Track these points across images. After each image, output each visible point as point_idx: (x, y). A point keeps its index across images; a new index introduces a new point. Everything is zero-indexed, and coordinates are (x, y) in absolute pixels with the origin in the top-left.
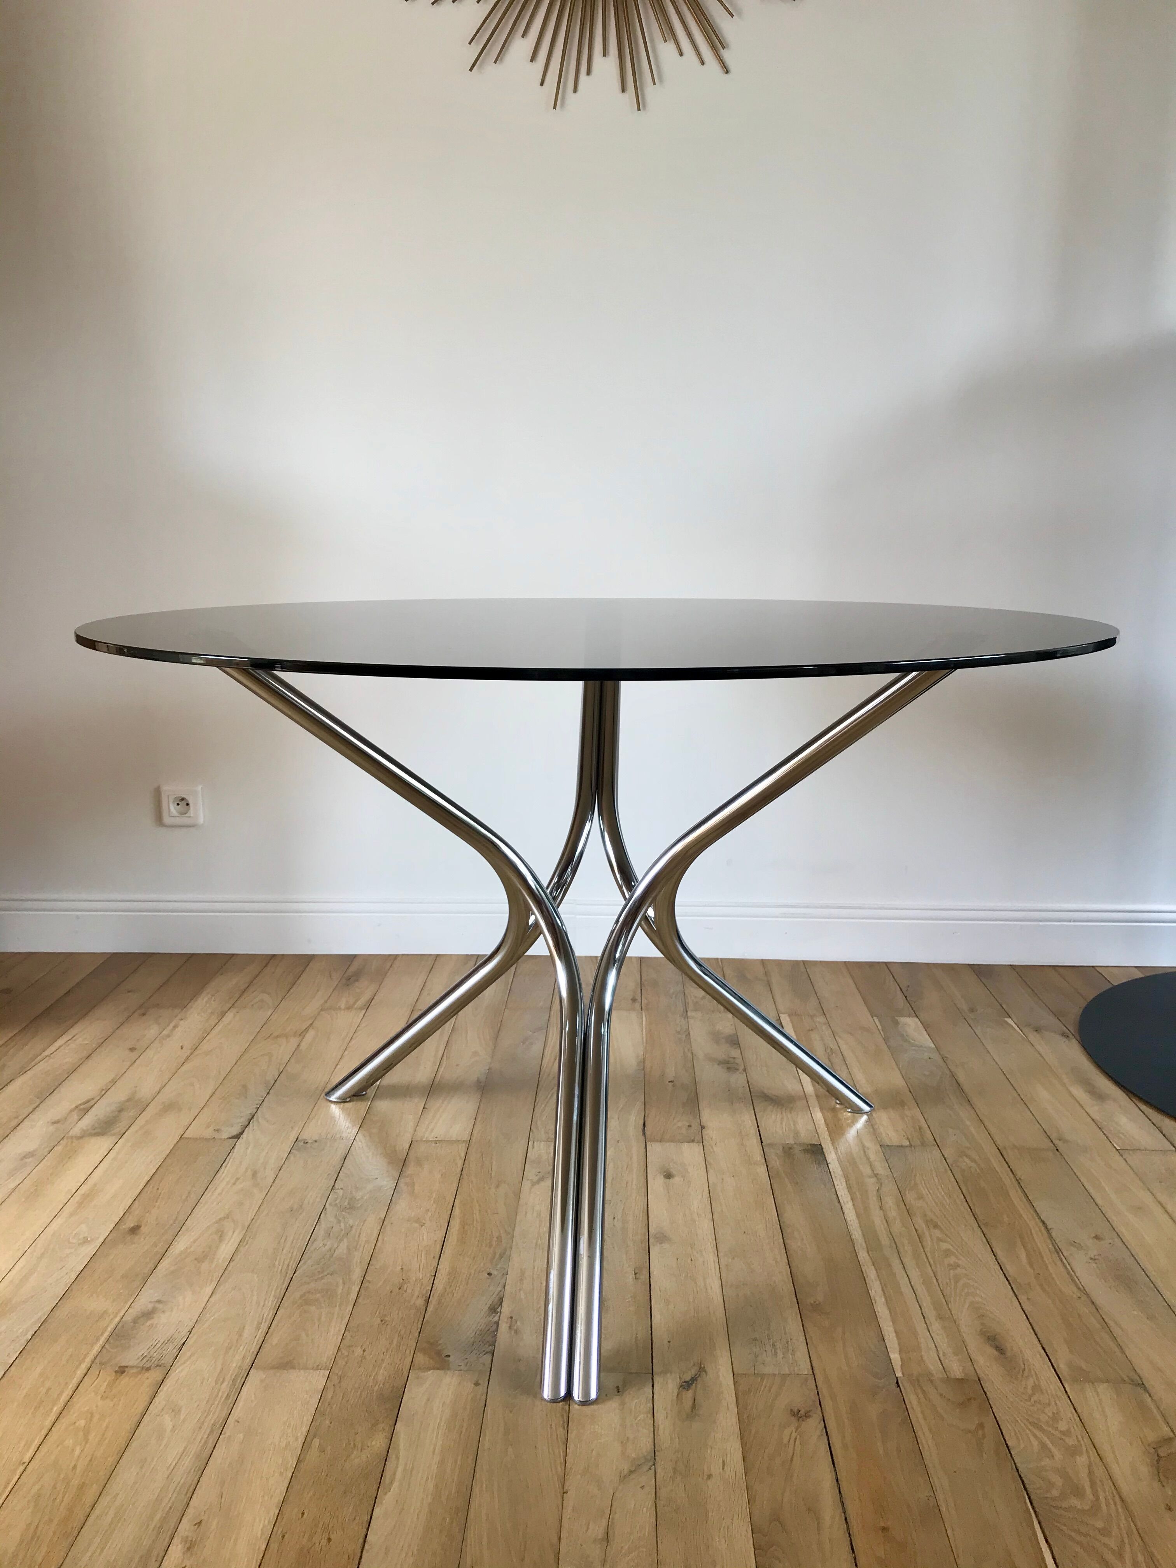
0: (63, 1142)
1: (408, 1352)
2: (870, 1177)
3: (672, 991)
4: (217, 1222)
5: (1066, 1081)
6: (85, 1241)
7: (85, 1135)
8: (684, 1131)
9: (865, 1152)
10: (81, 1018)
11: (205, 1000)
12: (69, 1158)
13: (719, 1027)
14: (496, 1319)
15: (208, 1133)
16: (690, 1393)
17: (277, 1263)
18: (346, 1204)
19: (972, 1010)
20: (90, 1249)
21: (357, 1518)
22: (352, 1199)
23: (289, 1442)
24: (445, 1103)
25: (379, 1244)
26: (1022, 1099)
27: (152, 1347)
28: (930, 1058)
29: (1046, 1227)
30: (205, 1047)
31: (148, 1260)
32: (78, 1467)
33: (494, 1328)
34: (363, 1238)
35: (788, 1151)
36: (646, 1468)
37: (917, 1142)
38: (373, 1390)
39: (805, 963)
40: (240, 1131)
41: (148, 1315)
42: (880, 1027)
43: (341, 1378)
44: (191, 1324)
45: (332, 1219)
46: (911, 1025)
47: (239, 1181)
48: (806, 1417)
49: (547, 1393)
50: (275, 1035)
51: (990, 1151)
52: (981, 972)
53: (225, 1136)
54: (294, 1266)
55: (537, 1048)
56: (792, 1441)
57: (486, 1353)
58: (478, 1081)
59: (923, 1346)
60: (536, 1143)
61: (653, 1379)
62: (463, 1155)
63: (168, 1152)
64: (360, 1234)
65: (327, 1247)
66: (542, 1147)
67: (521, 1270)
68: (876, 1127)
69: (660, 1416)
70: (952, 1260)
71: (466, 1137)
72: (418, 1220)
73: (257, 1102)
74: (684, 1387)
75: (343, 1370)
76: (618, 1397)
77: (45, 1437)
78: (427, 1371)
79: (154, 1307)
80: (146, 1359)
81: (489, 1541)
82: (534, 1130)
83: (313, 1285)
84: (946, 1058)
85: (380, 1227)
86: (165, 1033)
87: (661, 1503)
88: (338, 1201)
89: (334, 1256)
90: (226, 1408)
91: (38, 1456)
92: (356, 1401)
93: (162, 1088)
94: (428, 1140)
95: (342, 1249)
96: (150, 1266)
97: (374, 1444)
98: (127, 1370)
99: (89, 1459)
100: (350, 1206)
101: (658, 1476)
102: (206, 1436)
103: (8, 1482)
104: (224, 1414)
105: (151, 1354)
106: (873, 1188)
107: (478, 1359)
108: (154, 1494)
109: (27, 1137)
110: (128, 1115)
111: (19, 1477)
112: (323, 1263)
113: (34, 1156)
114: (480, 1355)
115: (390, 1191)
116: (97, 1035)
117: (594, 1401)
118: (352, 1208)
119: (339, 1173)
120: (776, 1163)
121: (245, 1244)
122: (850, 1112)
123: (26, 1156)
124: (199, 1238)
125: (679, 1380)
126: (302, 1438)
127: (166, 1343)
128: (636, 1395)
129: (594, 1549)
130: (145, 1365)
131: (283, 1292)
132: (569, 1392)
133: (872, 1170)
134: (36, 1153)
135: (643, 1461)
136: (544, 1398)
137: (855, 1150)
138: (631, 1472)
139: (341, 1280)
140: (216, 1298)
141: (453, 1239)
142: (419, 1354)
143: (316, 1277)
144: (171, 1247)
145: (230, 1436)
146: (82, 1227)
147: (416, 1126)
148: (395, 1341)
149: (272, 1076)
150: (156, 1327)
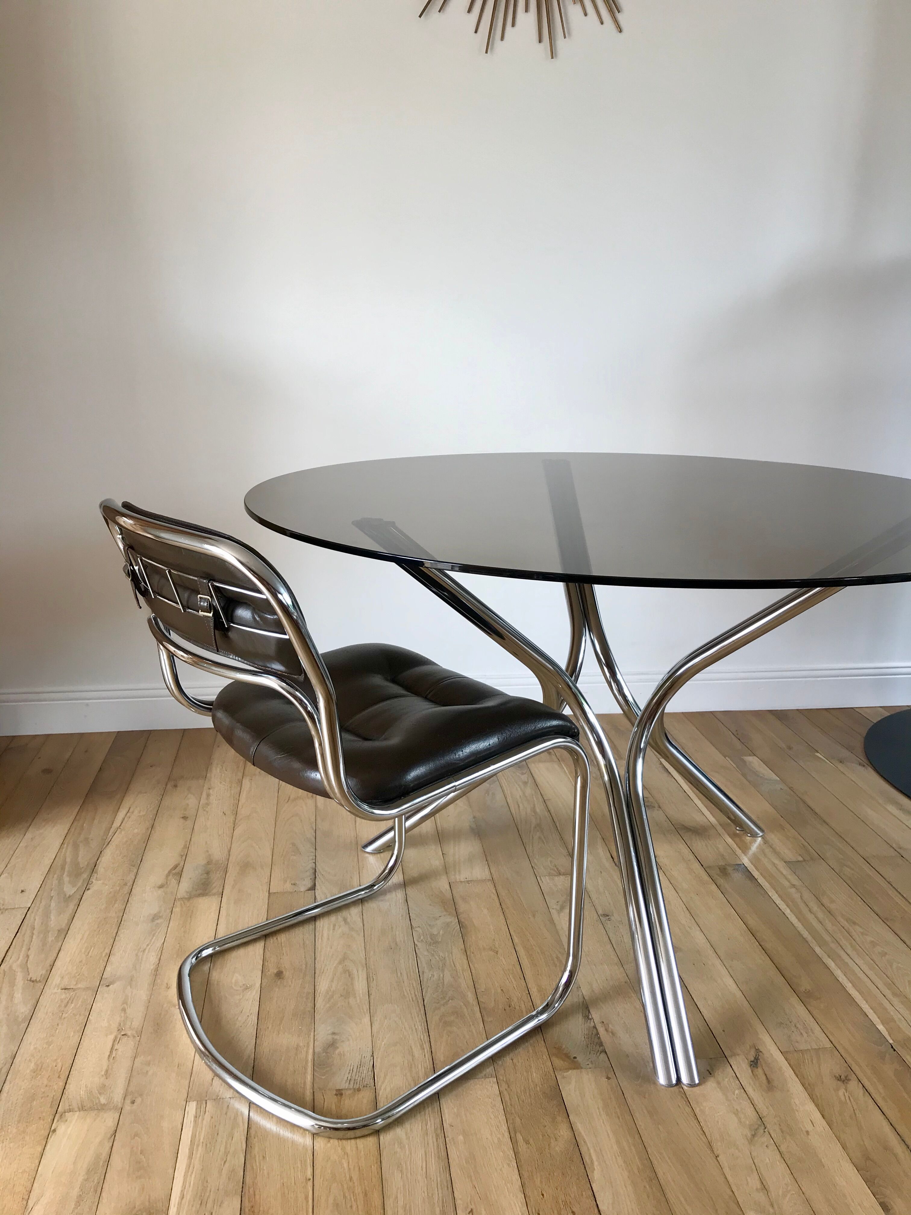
0: (178, 903)
1: (544, 1057)
2: (791, 887)
4: (340, 963)
5: (881, 802)
6: (247, 988)
7: (191, 897)
9: (776, 867)
10: (125, 793)
11: (218, 771)
12: (191, 917)
14: (592, 1024)
15: (288, 887)
16: (759, 1069)
17: (406, 994)
18: (429, 939)
19: (790, 748)
20: (254, 994)
21: (584, 1193)
22: (432, 936)
23: (499, 1138)
24: (457, 848)
25: (473, 972)
26: (859, 818)
27: (351, 1071)
30: (243, 811)
31: (305, 1000)
32: (353, 1176)
33: (595, 1032)
34: (458, 967)
35: (722, 869)
36: (762, 1131)
37: (807, 857)
38: (537, 1091)
40: (312, 884)
41: (332, 1045)
42: (735, 766)
43: (507, 1083)
44: (370, 1049)
45: (426, 953)
46: (754, 761)
47: (337, 927)
48: (848, 1080)
49: (662, 1080)
50: (292, 797)
51: (859, 861)
52: (780, 715)
53: (303, 889)
54: (420, 994)
56: (848, 1101)
57: (601, 1052)
58: (471, 828)
59: (895, 1017)
60: (542, 877)
61: (729, 1062)
62: (494, 891)
63: (266, 906)
64: (453, 962)
65: (436, 977)
66: (549, 881)
67: (588, 982)
68: (773, 847)
69: (749, 1090)
71: (489, 877)
72: (491, 949)
73: (311, 858)
74: (754, 1067)
75: (506, 1076)
76: (712, 1079)
77: (313, 1155)
78: (567, 1072)
79: (333, 1038)
80: (352, 1083)
81: (686, 1200)
82: (535, 867)
83: (443, 1009)
84: (792, 787)
85: (466, 957)
86: (203, 801)
87: (787, 1157)
88: (422, 937)
89: (445, 984)
90: (436, 1116)
91: (317, 1172)
92: (529, 1101)
93: (229, 851)
94: (461, 882)
95: (448, 978)
96: (310, 1005)
97: (562, 1134)
98: (343, 1092)
99: (357, 1169)
100: (433, 942)
101: (773, 1136)
102: (435, 1140)
103: (306, 1198)
104: (438, 1121)
105: (354, 1077)
106: (797, 896)
107: (598, 1058)
108: (424, 1192)
109: (145, 901)
110: (216, 877)
111: (313, 1192)
112: (440, 990)
113: (161, 917)
114: (598, 1054)
115: (457, 926)
116: (149, 807)
117: (698, 1084)
118: (436, 942)
119: (409, 913)
120: (721, 881)
121: (372, 980)
122: (749, 836)
123: (155, 918)
124: (333, 978)
125: (746, 1060)
126: (507, 1135)
127: (360, 1067)
128: (724, 1075)
129: (761, 1197)
130: (355, 1087)
131: (424, 1017)
132: (679, 1079)
133: (789, 882)
134: (161, 915)
135: (757, 1126)
136: (663, 1085)
137: (769, 867)
138: (753, 1136)
139: (463, 1004)
140: (376, 1026)
141: (525, 962)
142: (554, 1059)
143: (442, 1002)
144: (317, 987)
145: (453, 1138)
146: (237, 975)
147: (446, 870)
148: (530, 1049)
149: (310, 834)
150: (344, 1055)
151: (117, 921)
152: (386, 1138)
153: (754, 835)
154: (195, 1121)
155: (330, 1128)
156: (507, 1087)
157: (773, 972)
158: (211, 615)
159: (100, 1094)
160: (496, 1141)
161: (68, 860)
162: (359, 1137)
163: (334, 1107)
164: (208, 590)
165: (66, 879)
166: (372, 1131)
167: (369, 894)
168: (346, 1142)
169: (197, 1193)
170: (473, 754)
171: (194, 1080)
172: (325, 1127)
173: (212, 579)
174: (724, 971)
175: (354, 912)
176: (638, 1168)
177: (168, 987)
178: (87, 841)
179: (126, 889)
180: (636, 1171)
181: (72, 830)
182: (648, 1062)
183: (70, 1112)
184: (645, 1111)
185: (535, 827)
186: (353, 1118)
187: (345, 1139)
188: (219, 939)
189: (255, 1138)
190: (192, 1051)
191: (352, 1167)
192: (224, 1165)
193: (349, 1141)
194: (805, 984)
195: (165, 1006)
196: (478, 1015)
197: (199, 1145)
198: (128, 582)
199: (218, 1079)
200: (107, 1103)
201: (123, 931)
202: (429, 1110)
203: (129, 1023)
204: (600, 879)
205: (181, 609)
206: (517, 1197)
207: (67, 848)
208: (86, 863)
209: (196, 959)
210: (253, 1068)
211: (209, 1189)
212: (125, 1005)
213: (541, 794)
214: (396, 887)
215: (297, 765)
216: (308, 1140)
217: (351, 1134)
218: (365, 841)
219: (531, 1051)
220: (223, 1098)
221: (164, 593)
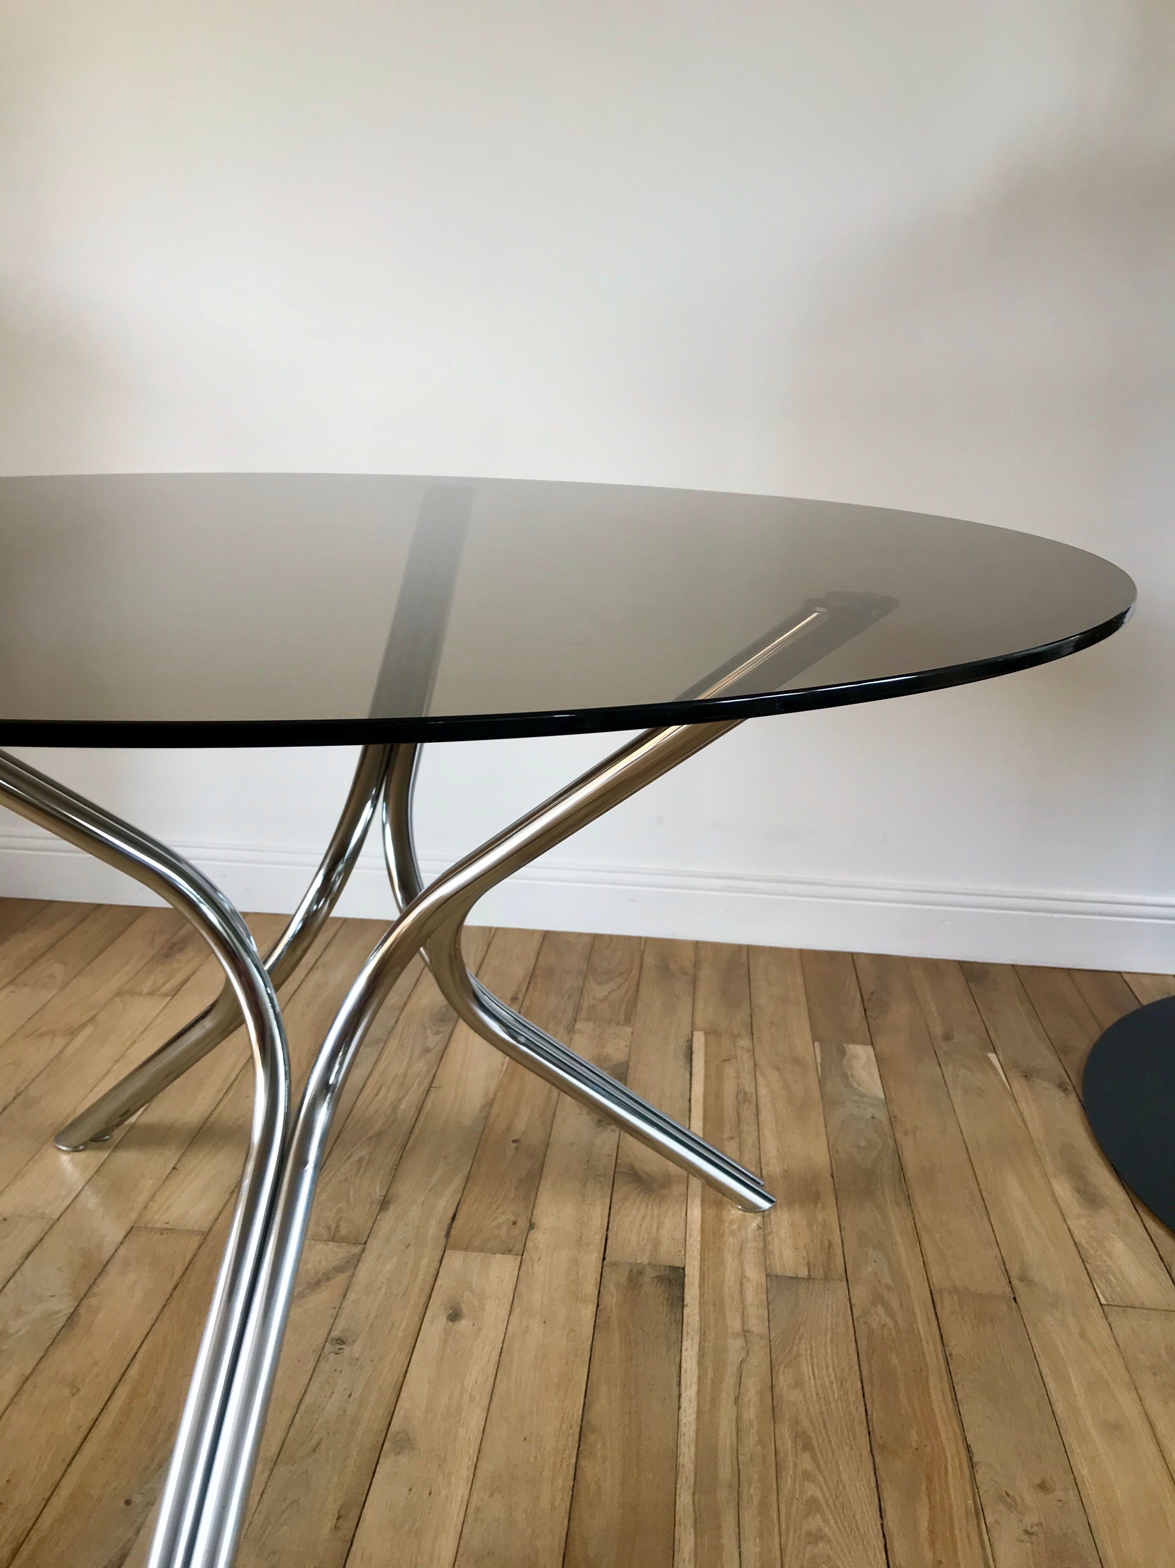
2: (738, 1336)
3: (568, 986)
5: (1050, 1168)
8: (504, 1232)
9: (741, 1285)
13: (609, 1050)
19: (947, 1037)
24: (207, 1160)
26: (983, 1200)
28: (873, 1117)
29: (971, 1459)
35: (635, 1275)
37: (819, 1272)
39: (750, 949)
42: (819, 1060)
46: (861, 1056)
51: (919, 1295)
52: (972, 974)
62: (188, 1258)
68: (769, 1238)
70: (814, 1523)
71: (204, 1227)
72: (72, 1383)
84: (895, 1117)
94: (153, 1229)
106: (734, 1359)
115: (59, 1323)
120: (612, 1299)
122: (739, 1209)
133: (744, 1322)
137: (730, 1283)
147: (151, 1199)
204: (395, 1259)
213: (435, 1075)
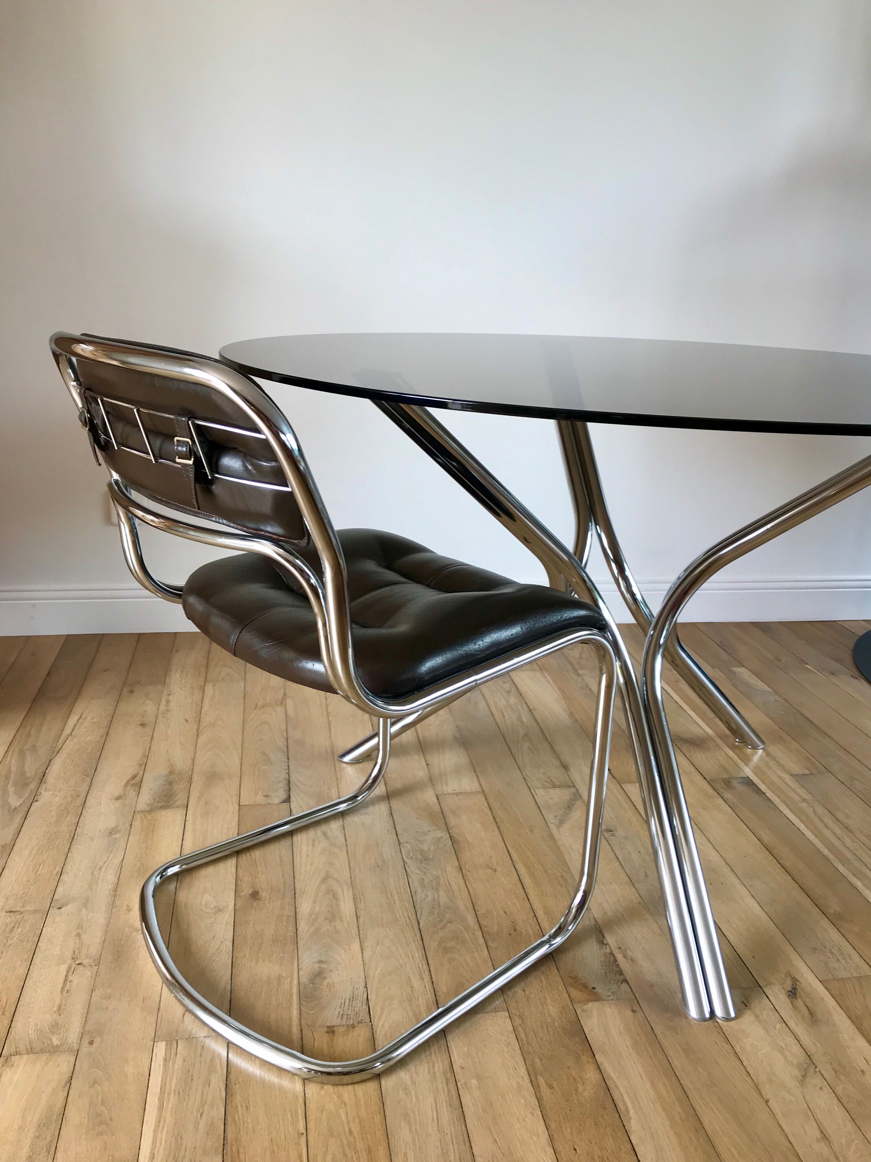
0: (138, 817)
1: (560, 987)
2: (802, 801)
4: (322, 882)
6: (219, 910)
7: (152, 809)
9: (783, 781)
10: (77, 698)
11: (178, 675)
12: (152, 832)
14: (608, 951)
15: (260, 799)
16: (799, 1000)
17: (398, 916)
18: (419, 856)
19: (778, 660)
20: (227, 917)
21: (622, 1147)
22: (422, 851)
23: (519, 1083)
24: (441, 758)
25: (471, 892)
27: (343, 1004)
28: (776, 700)
30: (207, 719)
31: (285, 923)
32: (353, 1129)
33: (612, 959)
34: (455, 888)
35: (728, 784)
36: (812, 1071)
37: (814, 771)
38: (556, 1026)
40: (286, 796)
41: (319, 975)
42: (725, 677)
43: (520, 1017)
44: (362, 980)
45: (417, 871)
46: (743, 673)
47: (316, 843)
49: (693, 1012)
50: (260, 704)
52: (764, 628)
53: (277, 801)
54: (414, 916)
55: (482, 705)
57: (622, 981)
58: (455, 738)
60: (536, 789)
61: (764, 992)
62: (486, 804)
63: (237, 819)
64: (448, 881)
65: (430, 897)
66: (543, 794)
67: (601, 907)
68: (777, 759)
69: (792, 1024)
71: (478, 789)
72: (488, 867)
73: (284, 767)
74: (792, 997)
75: (519, 1010)
76: (748, 1012)
77: (305, 1104)
78: (587, 1004)
79: (320, 967)
80: (345, 1017)
81: (739, 1154)
82: (528, 779)
83: (441, 934)
84: (786, 699)
85: (461, 875)
86: (162, 707)
87: (844, 1100)
88: (412, 854)
89: (441, 905)
90: (444, 1056)
91: (311, 1125)
92: (548, 1038)
93: (193, 760)
94: (449, 794)
95: (443, 899)
96: (292, 928)
97: (589, 1076)
98: (335, 1029)
99: (357, 1120)
100: (424, 859)
101: (825, 1076)
102: (445, 1085)
103: (300, 1156)
104: (447, 1062)
105: (346, 1011)
106: (809, 811)
107: (619, 988)
108: (437, 1147)
109: (101, 814)
110: (180, 787)
111: (308, 1152)
112: (436, 913)
113: (119, 831)
114: (619, 984)
115: (448, 842)
116: (103, 713)
117: (735, 1017)
118: (427, 859)
119: (395, 828)
120: (728, 795)
121: (359, 901)
122: (750, 748)
123: (112, 832)
124: (316, 899)
125: (783, 991)
126: (526, 1077)
127: (353, 1001)
128: (761, 1006)
129: (822, 1148)
130: (348, 1023)
131: (421, 943)
132: (712, 1012)
133: (799, 796)
134: (119, 829)
135: (806, 1066)
136: (696, 1019)
137: (776, 780)
138: (804, 1076)
139: (463, 928)
140: (367, 953)
141: (527, 881)
142: (570, 989)
143: (439, 926)
144: (298, 910)
145: (466, 1084)
146: (207, 897)
147: (432, 780)
148: (543, 979)
149: (281, 743)
150: (334, 986)
151: (70, 836)
152: (389, 1083)
153: (755, 747)
154: (165, 1065)
155: (322, 1072)
156: (521, 1023)
157: (797, 893)
158: (191, 462)
159: (52, 1033)
160: (515, 1085)
161: (13, 769)
162: (358, 1083)
163: (325, 1047)
164: (188, 430)
165: (11, 789)
166: (371, 1075)
167: (351, 806)
168: (343, 1089)
169: (170, 1152)
170: (494, 644)
171: (162, 1016)
172: (316, 1072)
173: (192, 416)
174: (744, 892)
175: (335, 826)
176: (680, 1117)
177: (129, 910)
178: (34, 748)
179: (80, 801)
180: (679, 1121)
181: (18, 736)
182: (676, 993)
183: (17, 1055)
184: (680, 1050)
185: (523, 737)
186: (349, 1061)
187: (341, 1085)
188: (185, 856)
189: (235, 1084)
190: (158, 982)
191: (351, 1119)
192: (200, 1119)
193: (346, 1087)
194: (834, 906)
195: (127, 929)
196: (481, 941)
197: (170, 1093)
198: (84, 433)
199: (190, 1015)
200: (61, 1044)
201: (76, 846)
202: (434, 1048)
203: (84, 951)
205: (151, 460)
206: (545, 1152)
207: (12, 756)
208: (34, 773)
209: (161, 878)
210: (230, 1001)
211: (183, 1148)
212: (80, 930)
213: (526, 703)
214: (380, 799)
215: (288, 655)
216: (298, 1086)
217: (346, 1079)
218: (341, 752)
219: (544, 981)
220: (196, 1038)
221: (130, 444)
